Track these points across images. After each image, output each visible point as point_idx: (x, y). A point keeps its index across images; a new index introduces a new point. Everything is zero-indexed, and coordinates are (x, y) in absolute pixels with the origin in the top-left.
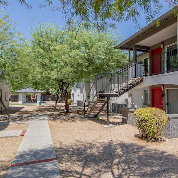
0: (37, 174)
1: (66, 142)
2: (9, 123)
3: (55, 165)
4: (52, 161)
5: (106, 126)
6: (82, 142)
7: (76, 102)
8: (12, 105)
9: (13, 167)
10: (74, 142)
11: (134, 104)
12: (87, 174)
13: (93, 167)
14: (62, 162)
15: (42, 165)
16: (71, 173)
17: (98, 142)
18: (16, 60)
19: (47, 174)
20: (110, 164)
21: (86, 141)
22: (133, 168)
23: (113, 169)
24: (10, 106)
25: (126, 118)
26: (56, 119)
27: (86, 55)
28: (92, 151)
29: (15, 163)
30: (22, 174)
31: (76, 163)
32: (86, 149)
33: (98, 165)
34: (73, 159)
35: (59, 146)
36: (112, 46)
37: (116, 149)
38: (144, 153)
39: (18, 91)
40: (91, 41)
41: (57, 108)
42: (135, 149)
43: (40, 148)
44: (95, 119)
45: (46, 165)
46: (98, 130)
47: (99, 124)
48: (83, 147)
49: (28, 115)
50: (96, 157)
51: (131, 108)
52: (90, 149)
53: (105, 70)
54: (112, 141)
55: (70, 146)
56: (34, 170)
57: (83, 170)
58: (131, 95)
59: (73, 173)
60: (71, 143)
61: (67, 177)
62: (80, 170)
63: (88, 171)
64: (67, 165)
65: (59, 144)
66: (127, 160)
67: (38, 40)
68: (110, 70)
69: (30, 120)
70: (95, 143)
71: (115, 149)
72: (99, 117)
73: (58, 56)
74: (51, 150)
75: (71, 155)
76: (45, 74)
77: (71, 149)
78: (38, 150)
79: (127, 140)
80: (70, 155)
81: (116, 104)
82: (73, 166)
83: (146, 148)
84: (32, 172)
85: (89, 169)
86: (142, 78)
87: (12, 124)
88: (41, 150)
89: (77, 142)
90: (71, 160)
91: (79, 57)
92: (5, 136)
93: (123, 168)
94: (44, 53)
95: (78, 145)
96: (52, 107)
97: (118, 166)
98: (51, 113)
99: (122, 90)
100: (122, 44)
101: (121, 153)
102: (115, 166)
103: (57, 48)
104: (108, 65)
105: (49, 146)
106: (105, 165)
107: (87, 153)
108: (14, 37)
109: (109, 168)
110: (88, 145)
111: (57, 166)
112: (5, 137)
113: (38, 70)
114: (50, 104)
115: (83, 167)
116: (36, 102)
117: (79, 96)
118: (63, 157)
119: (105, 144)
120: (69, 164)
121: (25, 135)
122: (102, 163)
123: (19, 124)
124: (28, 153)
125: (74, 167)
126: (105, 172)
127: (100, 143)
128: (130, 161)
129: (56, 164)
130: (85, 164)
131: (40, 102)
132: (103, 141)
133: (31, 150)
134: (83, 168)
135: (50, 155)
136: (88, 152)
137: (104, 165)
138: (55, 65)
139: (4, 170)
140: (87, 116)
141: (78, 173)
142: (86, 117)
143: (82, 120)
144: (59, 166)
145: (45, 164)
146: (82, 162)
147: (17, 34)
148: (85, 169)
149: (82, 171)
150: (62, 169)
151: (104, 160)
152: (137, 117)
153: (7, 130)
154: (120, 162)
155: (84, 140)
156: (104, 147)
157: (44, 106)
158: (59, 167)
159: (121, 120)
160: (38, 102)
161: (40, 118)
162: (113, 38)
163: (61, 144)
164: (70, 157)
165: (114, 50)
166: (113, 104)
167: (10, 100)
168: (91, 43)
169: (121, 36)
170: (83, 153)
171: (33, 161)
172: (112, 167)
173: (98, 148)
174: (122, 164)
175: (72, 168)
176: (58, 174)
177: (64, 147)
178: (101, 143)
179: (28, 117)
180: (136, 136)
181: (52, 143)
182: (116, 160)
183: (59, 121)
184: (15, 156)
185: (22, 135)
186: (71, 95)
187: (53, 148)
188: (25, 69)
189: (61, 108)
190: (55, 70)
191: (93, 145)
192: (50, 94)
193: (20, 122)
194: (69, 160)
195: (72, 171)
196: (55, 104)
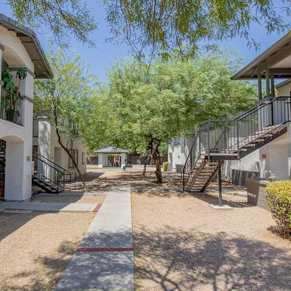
0: (105, 266)
1: (150, 226)
2: (84, 194)
3: (129, 258)
4: (126, 252)
5: (216, 207)
6: (174, 229)
7: (174, 166)
8: (90, 169)
9: (79, 251)
10: (163, 228)
11: (270, 171)
12: (174, 280)
13: (184, 271)
14: (140, 255)
15: (112, 255)
16: (150, 274)
17: (199, 232)
18: (90, 111)
19: (117, 269)
20: (212, 271)
21: (181, 229)
22: (253, 286)
23: (216, 280)
24: (88, 171)
25: (255, 196)
26: (141, 191)
27: (183, 96)
28: (186, 245)
29: (81, 247)
30: (87, 262)
31: (160, 260)
32: (178, 241)
33: (194, 270)
34: (156, 254)
35: (139, 231)
36: (228, 77)
37: (229, 248)
38: (281, 262)
39: (98, 151)
40: (190, 73)
41: (147, 175)
42: (264, 252)
43: (114, 231)
44: (201, 195)
45: (118, 256)
46: (202, 213)
47: (206, 203)
48: (174, 236)
49: (107, 184)
50: (191, 256)
51: (264, 179)
52: (184, 241)
53: (216, 116)
54: (223, 233)
55: (155, 233)
56: (102, 260)
57: (168, 272)
58: (263, 156)
59: (152, 274)
60: (157, 229)
61: (143, 278)
62: (163, 272)
63: (175, 276)
64: (146, 260)
65: (141, 228)
66: (245, 269)
67: (115, 83)
68: (225, 116)
69: (108, 190)
70: (195, 233)
71: (226, 247)
72: (208, 191)
73: (142, 102)
74: (127, 235)
75: (155, 246)
76: (125, 128)
77: (157, 239)
78: (112, 233)
79: (252, 234)
80: (152, 247)
81: (240, 171)
82: (154, 265)
83: (287, 254)
84: (99, 263)
85: (177, 273)
86: (284, 126)
87: (87, 195)
88: (116, 234)
89: (167, 228)
90: (153, 254)
91: (171, 100)
92: (76, 210)
93: (236, 281)
94: (124, 98)
95: (167, 234)
96: (140, 174)
97: (227, 277)
98: (137, 182)
99: (244, 148)
100: (245, 71)
101: (236, 255)
102: (222, 277)
103: (140, 90)
104: (221, 108)
105: (126, 229)
106: (204, 271)
107: (178, 248)
108: (87, 82)
109: (210, 277)
110: (183, 236)
111: (131, 260)
112: (76, 212)
113: (117, 122)
114: (138, 168)
115: (169, 268)
116: (120, 166)
117: (179, 157)
118: (142, 249)
119: (211, 236)
120: (149, 259)
121: (99, 211)
122: (200, 268)
123: (95, 195)
124: (98, 235)
125: (155, 267)
126: (202, 282)
127: (203, 234)
128: (250, 271)
129: (131, 257)
130: (173, 263)
131: (124, 165)
132: (207, 232)
133: (102, 232)
134: (169, 270)
135: (125, 243)
136: (180, 246)
137: (202, 271)
138: (138, 115)
139: (69, 254)
140: (188, 188)
141: (159, 276)
142: (187, 191)
143: (179, 196)
144: (135, 260)
145: (117, 254)
146: (170, 260)
147: (91, 79)
148: (171, 272)
149: (166, 275)
150: (138, 266)
151: (205, 262)
152: (271, 196)
153: (81, 202)
154: (231, 270)
155: (178, 227)
156: (208, 242)
157: (129, 171)
158: (135, 262)
159: (245, 199)
160: (123, 165)
161: (121, 189)
162: (228, 63)
163: (143, 229)
164: (152, 249)
165: (230, 83)
166: (233, 171)
167: (89, 163)
168: (190, 76)
169: (243, 58)
170: (172, 246)
171: (103, 247)
172: (217, 277)
173: (197, 242)
174: (234, 275)
175: (153, 267)
176: (131, 272)
177: (146, 233)
178: (205, 234)
179: (107, 186)
180: (272, 229)
181: (130, 226)
182: (226, 267)
183: (146, 194)
184: (83, 238)
185: (95, 211)
186: (167, 155)
187: (130, 234)
188: (101, 122)
189: (152, 176)
190: (138, 121)
191: (191, 236)
192: (139, 155)
193: (96, 193)
194: (150, 255)
195: (151, 271)
196: (143, 168)
